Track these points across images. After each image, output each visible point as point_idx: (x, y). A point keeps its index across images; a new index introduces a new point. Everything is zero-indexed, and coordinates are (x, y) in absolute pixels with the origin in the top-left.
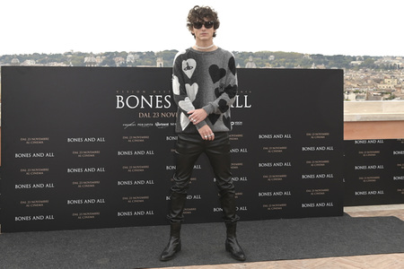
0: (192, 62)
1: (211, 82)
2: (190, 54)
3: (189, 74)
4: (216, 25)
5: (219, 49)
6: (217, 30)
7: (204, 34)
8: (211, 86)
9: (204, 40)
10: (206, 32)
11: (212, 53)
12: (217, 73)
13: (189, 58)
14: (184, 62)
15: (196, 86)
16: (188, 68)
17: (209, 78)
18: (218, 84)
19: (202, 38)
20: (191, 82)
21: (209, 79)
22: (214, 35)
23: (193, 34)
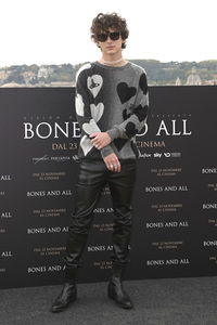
1: (119, 102)
4: (125, 35)
7: (111, 48)
10: (113, 45)
11: (121, 69)
13: (94, 73)
17: (117, 97)
19: (109, 52)
20: (96, 101)
22: (123, 46)
23: (99, 47)
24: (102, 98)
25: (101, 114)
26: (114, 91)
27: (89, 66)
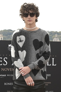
0: (23, 38)
1: (34, 50)
2: (22, 32)
3: (21, 45)
4: (37, 15)
5: (40, 29)
6: (38, 18)
7: (30, 21)
8: (34, 52)
9: (30, 24)
10: (31, 19)
11: (35, 32)
12: (38, 44)
13: (21, 35)
14: (18, 38)
15: (25, 52)
16: (21, 41)
18: (38, 51)
19: (29, 23)
20: (22, 49)
21: (33, 48)
22: (36, 21)
23: (24, 20)
26: (31, 44)
27: (18, 31)
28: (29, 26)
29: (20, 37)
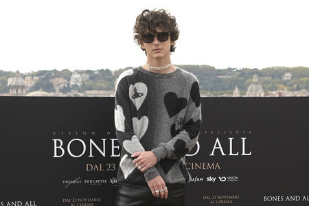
0: (142, 88)
1: (166, 115)
2: (139, 75)
3: (138, 103)
4: (174, 36)
5: (179, 71)
7: (158, 50)
8: (166, 121)
9: (159, 59)
10: (160, 47)
11: (169, 76)
12: (175, 103)
13: (137, 81)
14: (131, 88)
15: (146, 120)
16: (136, 95)
17: (165, 109)
19: (156, 55)
20: (139, 114)
22: (172, 50)
23: (144, 50)
24: (146, 110)
25: (145, 129)
26: (161, 102)
27: (131, 72)
28: (155, 61)
29: (136, 85)
